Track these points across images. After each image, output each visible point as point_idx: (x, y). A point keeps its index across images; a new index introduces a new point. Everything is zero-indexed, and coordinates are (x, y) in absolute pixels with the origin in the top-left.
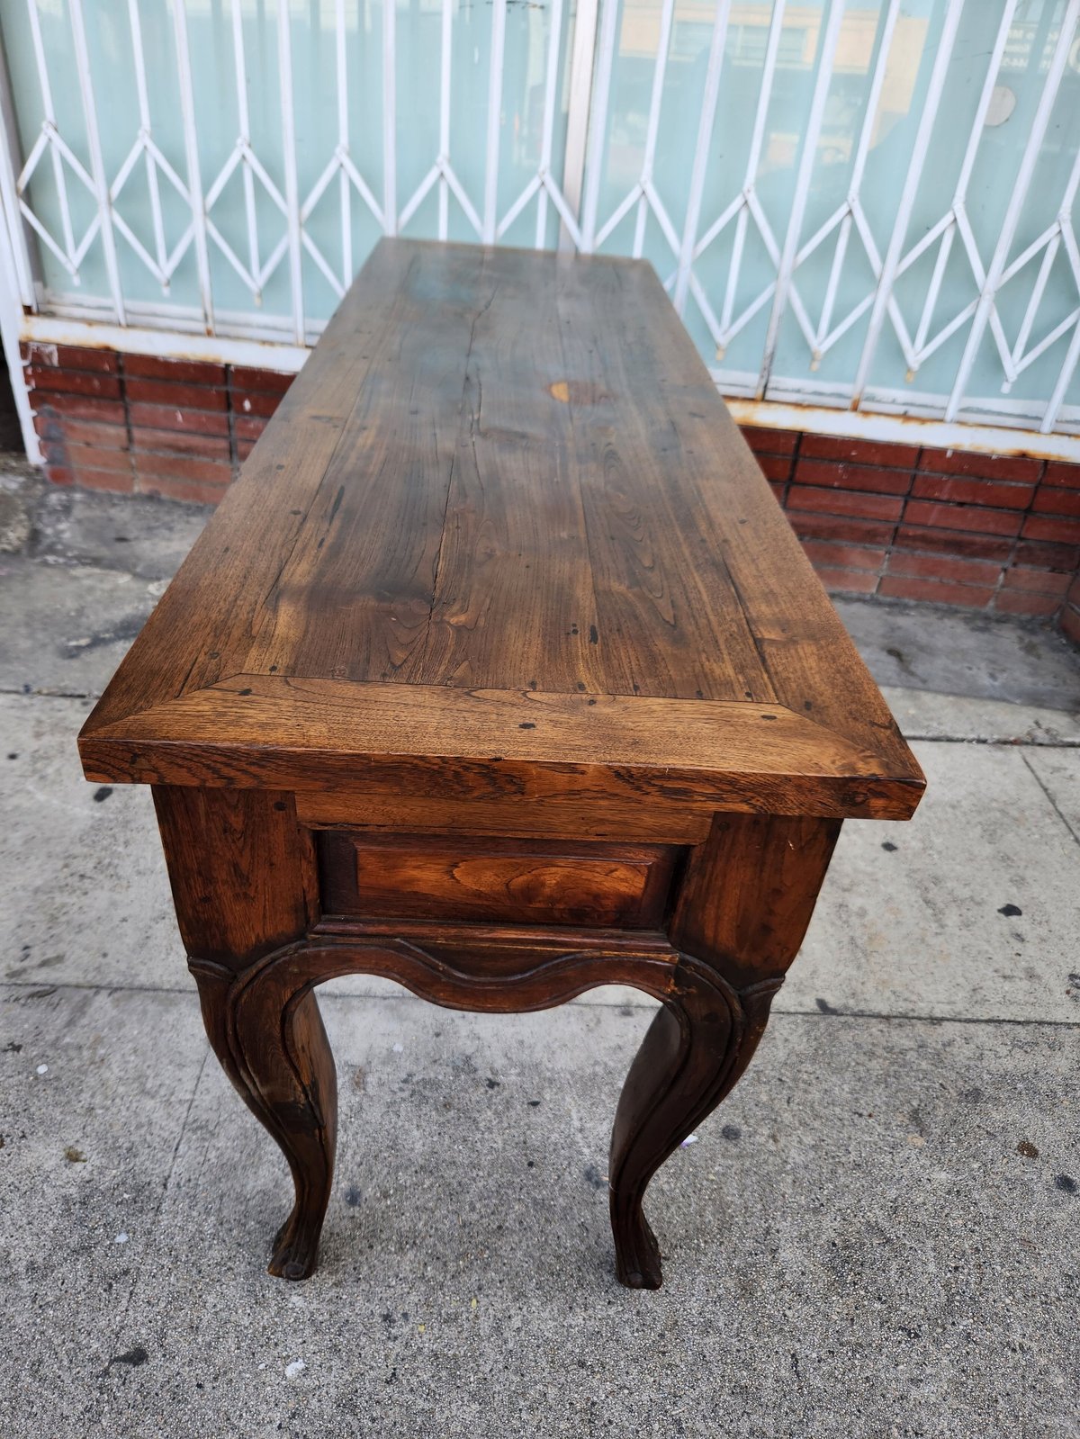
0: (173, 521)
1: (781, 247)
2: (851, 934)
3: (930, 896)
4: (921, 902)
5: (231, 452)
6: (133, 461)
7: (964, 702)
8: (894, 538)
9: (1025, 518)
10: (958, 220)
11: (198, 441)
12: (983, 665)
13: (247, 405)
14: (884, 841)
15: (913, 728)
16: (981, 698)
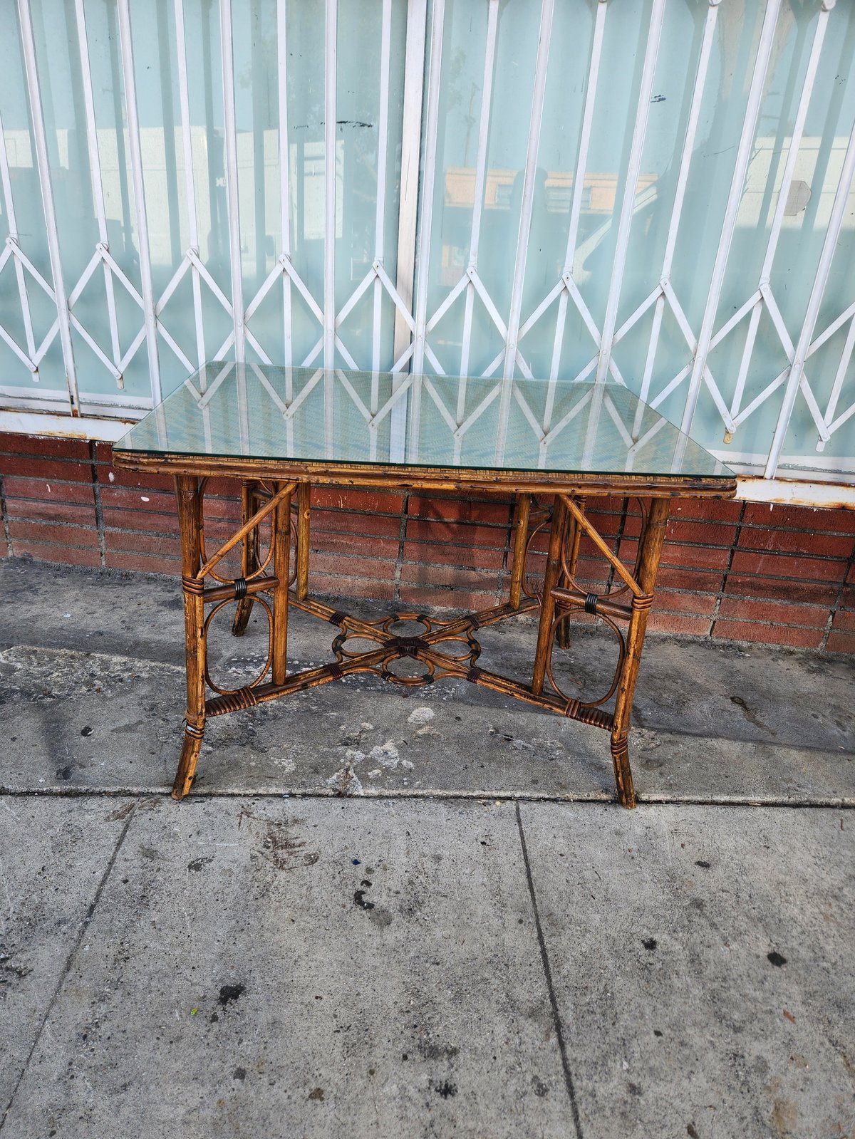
0: (40, 583)
1: (601, 328)
2: (753, 1103)
3: (836, 1033)
4: (828, 1045)
5: (97, 520)
6: (7, 529)
7: (819, 757)
8: (724, 586)
9: (849, 565)
10: (765, 299)
11: (66, 509)
12: (827, 713)
13: (111, 477)
14: (770, 951)
15: (774, 792)
16: (836, 752)
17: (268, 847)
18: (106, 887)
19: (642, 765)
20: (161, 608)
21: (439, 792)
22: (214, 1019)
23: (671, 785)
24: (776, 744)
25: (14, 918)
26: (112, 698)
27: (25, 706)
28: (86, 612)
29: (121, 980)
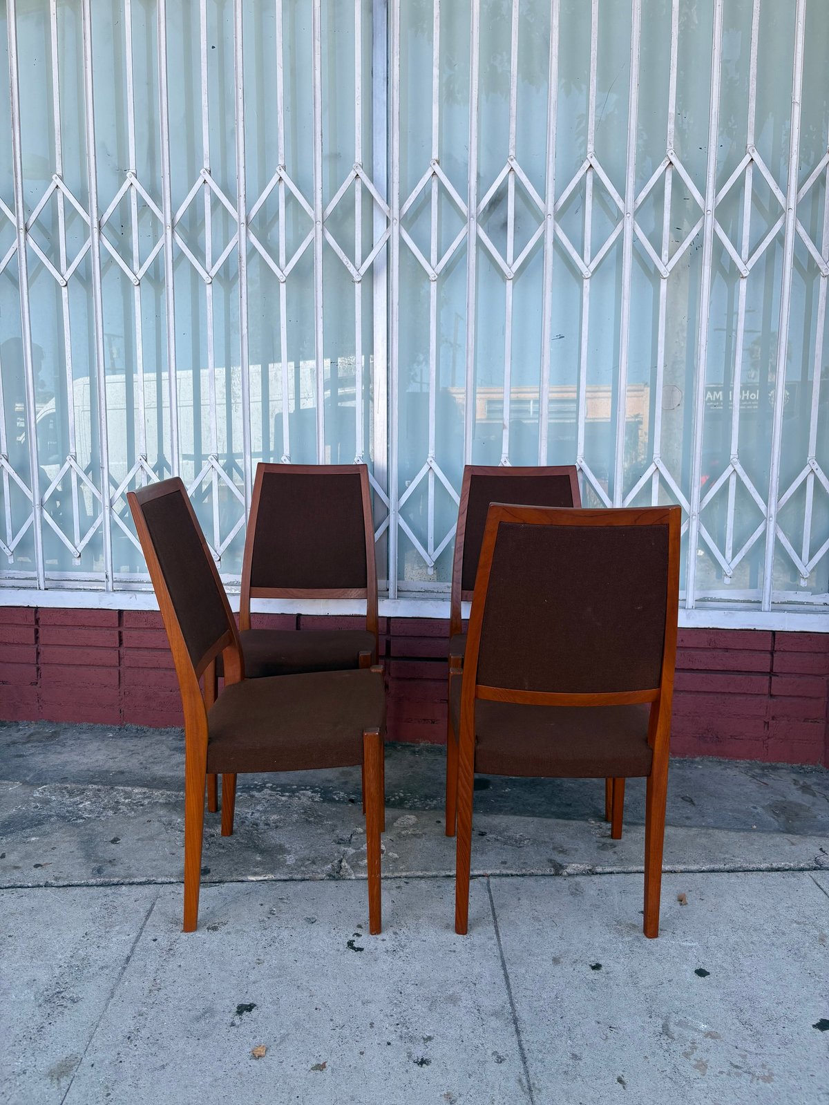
0: (66, 739)
3: (746, 1016)
7: (754, 836)
10: (660, 469)
14: (697, 968)
15: (712, 861)
16: (770, 832)
17: (274, 914)
18: (139, 944)
19: (599, 847)
20: (173, 752)
21: (420, 874)
22: (233, 1025)
23: (622, 860)
24: (717, 828)
25: (66, 966)
26: (135, 818)
27: (61, 826)
28: (109, 757)
29: (156, 1002)
